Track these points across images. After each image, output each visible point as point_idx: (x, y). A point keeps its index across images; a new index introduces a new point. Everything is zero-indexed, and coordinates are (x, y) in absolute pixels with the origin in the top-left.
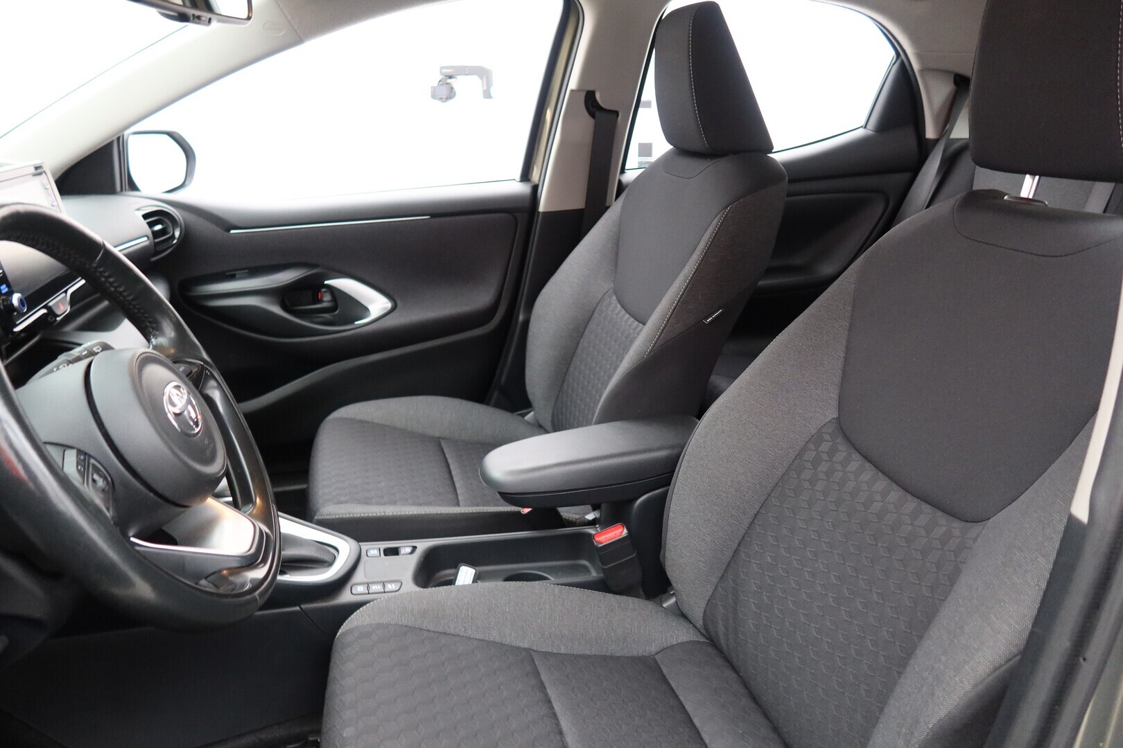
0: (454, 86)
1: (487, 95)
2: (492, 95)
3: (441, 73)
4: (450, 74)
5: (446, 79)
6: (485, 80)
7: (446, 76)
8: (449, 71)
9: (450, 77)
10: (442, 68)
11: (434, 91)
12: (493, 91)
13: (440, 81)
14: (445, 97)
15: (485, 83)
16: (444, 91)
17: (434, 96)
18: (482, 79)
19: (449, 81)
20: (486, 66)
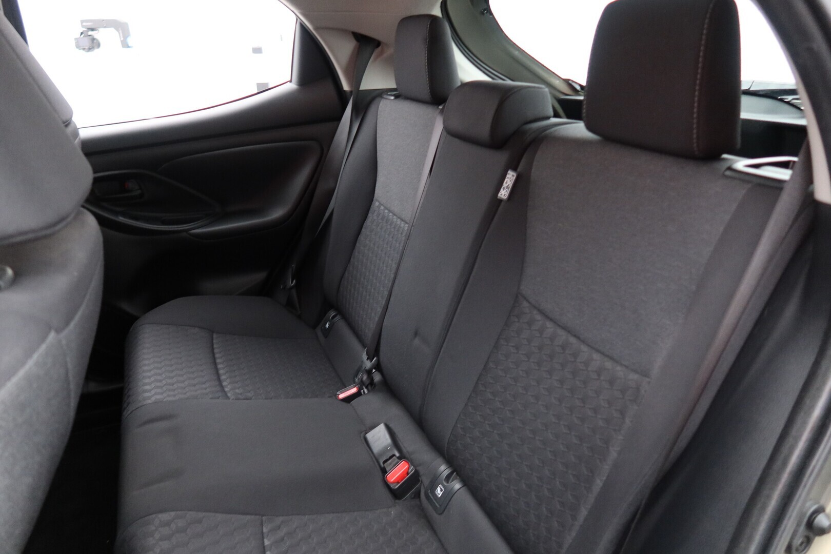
0: (96, 37)
1: (125, 45)
2: (130, 45)
3: (83, 26)
4: (93, 27)
5: (88, 31)
6: (121, 32)
7: (88, 29)
8: (89, 24)
9: (93, 30)
10: (82, 22)
11: (78, 42)
12: (130, 41)
13: (82, 34)
14: (87, 47)
15: (121, 35)
16: (86, 42)
17: (78, 46)
18: (118, 30)
19: (90, 33)
20: (122, 18)
